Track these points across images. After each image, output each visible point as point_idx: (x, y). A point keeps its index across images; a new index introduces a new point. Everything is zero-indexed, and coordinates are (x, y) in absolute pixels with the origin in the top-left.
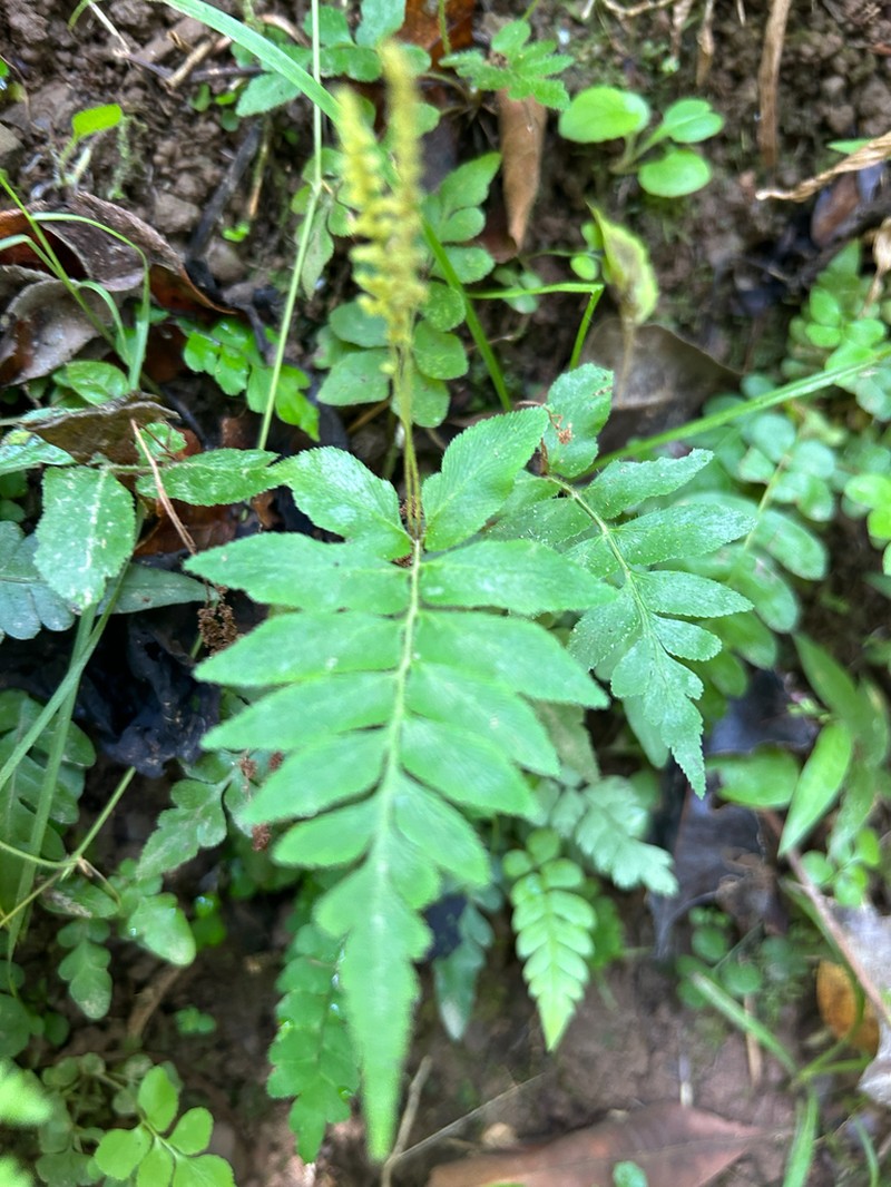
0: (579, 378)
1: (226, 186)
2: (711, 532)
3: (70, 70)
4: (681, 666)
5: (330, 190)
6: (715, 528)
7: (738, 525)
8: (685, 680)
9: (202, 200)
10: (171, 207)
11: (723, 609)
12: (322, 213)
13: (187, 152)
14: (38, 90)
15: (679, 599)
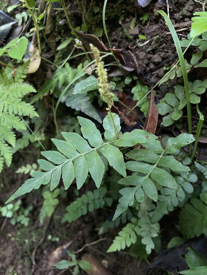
0: (187, 136)
1: (170, 58)
2: (168, 183)
3: (161, 23)
4: (134, 198)
5: (177, 68)
6: (169, 183)
7: (173, 186)
8: (131, 201)
9: (163, 59)
10: (156, 57)
11: (152, 197)
12: (172, 72)
13: (168, 48)
14: (152, 25)
15: (148, 188)
